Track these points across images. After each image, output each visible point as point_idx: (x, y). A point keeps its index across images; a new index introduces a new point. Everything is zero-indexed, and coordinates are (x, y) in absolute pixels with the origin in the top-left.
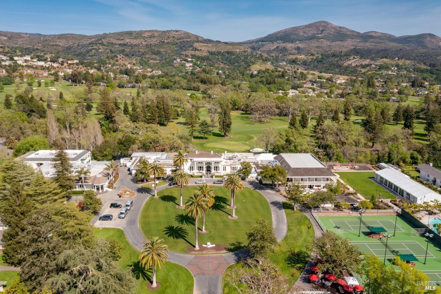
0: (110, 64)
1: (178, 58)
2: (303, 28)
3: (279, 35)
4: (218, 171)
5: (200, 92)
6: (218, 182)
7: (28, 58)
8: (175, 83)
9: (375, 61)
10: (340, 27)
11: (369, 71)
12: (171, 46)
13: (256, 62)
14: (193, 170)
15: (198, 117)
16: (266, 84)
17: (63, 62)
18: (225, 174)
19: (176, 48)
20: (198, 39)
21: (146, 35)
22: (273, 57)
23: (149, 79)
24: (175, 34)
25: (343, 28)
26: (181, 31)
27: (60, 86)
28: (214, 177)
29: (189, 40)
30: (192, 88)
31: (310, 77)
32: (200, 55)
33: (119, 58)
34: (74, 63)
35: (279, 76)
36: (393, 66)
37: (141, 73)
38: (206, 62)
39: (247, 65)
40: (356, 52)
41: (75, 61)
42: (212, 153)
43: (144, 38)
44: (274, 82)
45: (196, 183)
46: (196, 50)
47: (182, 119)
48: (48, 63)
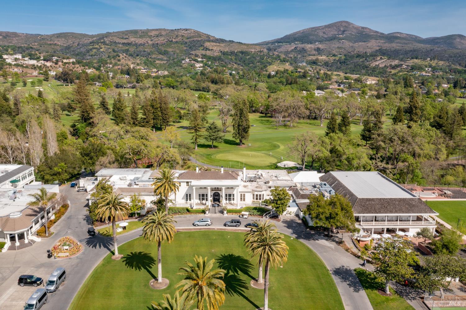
0: (111, 63)
1: (187, 58)
2: (323, 29)
3: (297, 36)
4: (232, 202)
5: (210, 93)
6: (232, 224)
7: (19, 56)
8: (182, 82)
9: (405, 61)
10: (363, 28)
11: (400, 72)
12: (180, 45)
13: (273, 63)
14: (190, 200)
15: (205, 120)
16: (286, 84)
17: (57, 61)
18: (244, 206)
19: (185, 48)
20: (209, 39)
21: (153, 33)
22: (291, 58)
23: (152, 80)
24: (184, 33)
25: (366, 28)
26: (191, 29)
27: (48, 86)
28: (225, 212)
29: (200, 39)
30: (201, 89)
31: (335, 78)
32: (212, 55)
33: (121, 57)
34: (70, 62)
35: (300, 77)
36: (426, 67)
37: (145, 73)
38: (217, 62)
39: (263, 65)
40: (382, 53)
41: (71, 60)
42: (222, 172)
43: (150, 37)
44: (296, 82)
45: (193, 224)
46: (207, 49)
47: (185, 123)
48: (41, 62)
